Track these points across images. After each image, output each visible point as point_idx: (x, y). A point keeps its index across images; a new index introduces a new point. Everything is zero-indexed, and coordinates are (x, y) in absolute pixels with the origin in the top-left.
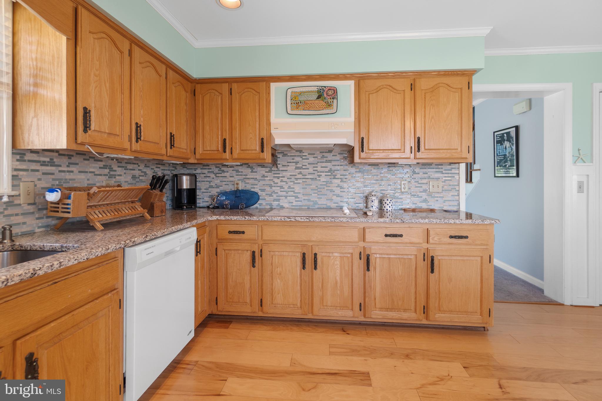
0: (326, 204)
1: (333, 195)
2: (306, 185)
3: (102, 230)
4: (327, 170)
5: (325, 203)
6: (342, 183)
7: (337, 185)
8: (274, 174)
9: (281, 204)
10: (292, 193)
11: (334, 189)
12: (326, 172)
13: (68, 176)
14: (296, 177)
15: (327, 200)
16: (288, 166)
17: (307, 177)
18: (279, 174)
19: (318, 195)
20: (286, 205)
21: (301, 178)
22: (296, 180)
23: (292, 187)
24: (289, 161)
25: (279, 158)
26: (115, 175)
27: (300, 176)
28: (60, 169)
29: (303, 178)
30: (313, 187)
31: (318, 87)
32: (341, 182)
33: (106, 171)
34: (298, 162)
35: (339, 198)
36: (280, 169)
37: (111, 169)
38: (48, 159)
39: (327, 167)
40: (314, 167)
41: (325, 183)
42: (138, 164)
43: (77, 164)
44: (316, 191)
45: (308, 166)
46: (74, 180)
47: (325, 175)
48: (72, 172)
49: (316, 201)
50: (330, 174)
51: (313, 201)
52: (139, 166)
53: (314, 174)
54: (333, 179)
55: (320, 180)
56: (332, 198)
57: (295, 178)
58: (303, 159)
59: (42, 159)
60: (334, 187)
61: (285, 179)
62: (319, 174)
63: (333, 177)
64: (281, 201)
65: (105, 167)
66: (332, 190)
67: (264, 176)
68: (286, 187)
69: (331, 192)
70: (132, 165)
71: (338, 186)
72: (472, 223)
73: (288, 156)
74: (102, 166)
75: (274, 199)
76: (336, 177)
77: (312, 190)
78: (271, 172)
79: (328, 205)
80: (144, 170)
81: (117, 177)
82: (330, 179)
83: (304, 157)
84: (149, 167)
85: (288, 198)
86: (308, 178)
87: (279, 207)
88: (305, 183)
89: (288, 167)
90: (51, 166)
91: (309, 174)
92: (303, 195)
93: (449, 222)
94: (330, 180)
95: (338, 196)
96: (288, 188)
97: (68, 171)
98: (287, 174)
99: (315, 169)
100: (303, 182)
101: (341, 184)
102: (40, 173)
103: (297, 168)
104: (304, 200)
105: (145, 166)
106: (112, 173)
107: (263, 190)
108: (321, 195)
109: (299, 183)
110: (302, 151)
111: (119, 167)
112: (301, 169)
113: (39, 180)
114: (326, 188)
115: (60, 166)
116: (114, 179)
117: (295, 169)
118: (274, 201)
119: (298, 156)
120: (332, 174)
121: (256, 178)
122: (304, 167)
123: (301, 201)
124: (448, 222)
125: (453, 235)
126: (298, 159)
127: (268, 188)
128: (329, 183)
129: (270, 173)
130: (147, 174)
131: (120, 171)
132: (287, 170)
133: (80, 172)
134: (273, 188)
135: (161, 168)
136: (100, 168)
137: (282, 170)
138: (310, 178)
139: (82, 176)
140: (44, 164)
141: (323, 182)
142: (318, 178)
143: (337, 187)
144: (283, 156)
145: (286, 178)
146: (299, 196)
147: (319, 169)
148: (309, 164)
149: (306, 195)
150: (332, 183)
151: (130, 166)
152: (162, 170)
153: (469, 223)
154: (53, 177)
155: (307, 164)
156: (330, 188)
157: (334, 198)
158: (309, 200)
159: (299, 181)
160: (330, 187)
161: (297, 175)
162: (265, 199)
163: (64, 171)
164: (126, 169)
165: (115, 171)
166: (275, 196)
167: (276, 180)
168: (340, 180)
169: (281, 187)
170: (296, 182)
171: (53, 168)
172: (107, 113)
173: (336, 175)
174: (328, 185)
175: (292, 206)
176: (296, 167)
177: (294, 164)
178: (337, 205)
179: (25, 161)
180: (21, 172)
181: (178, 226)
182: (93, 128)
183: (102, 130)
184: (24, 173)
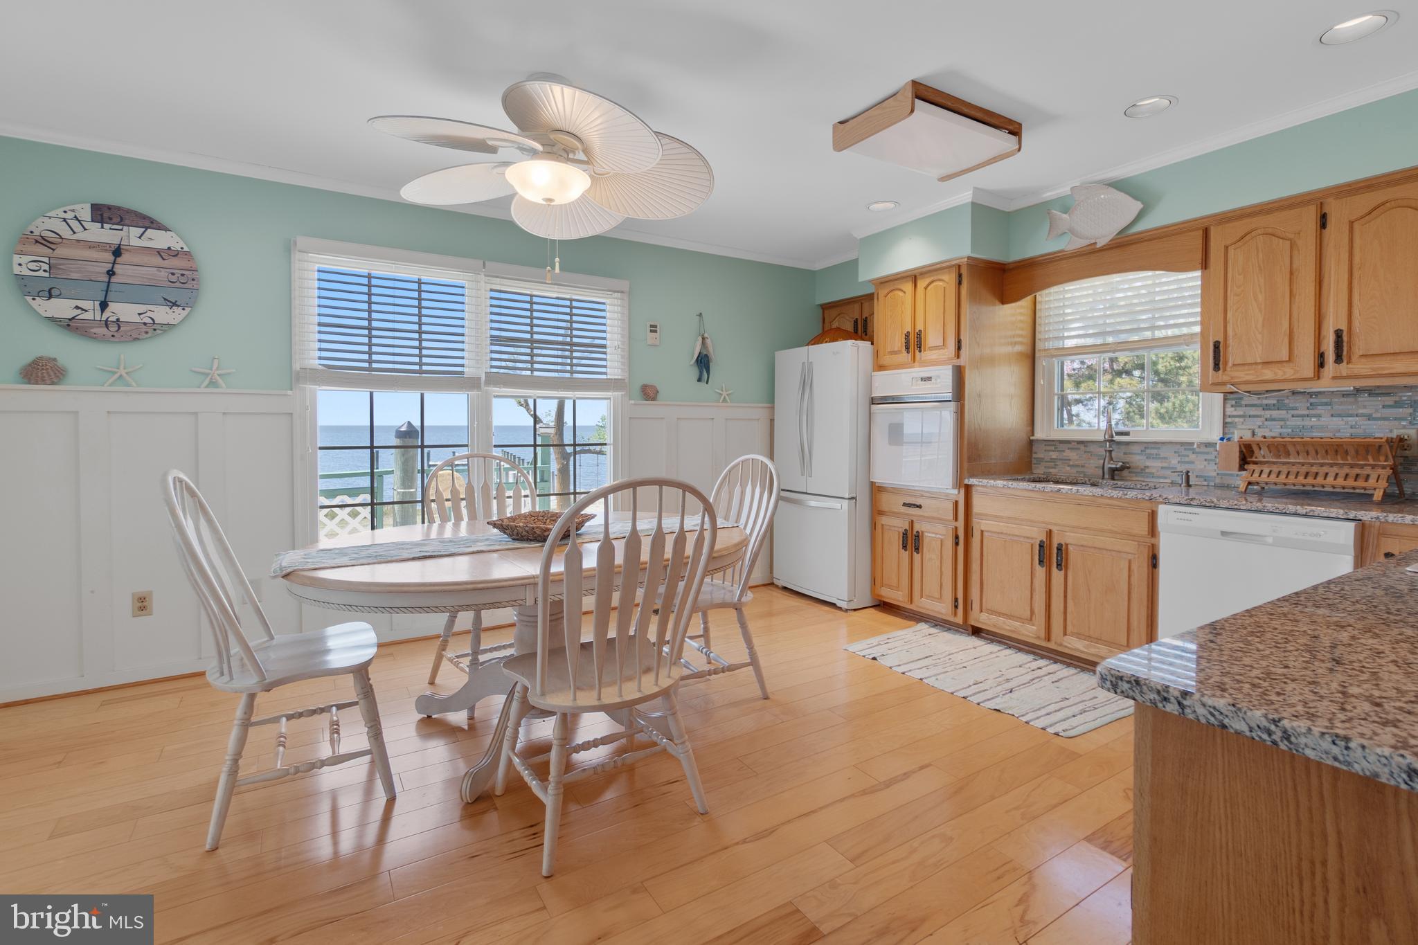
48: (1318, 415)
97: (1308, 416)
102: (1263, 419)
133: (1332, 415)
140: (1267, 407)
163: (1301, 416)
172: (1259, 336)
179: (1241, 406)
180: (1237, 420)
181: (1290, 506)
182: (1230, 364)
183: (1250, 360)
184: (1241, 420)
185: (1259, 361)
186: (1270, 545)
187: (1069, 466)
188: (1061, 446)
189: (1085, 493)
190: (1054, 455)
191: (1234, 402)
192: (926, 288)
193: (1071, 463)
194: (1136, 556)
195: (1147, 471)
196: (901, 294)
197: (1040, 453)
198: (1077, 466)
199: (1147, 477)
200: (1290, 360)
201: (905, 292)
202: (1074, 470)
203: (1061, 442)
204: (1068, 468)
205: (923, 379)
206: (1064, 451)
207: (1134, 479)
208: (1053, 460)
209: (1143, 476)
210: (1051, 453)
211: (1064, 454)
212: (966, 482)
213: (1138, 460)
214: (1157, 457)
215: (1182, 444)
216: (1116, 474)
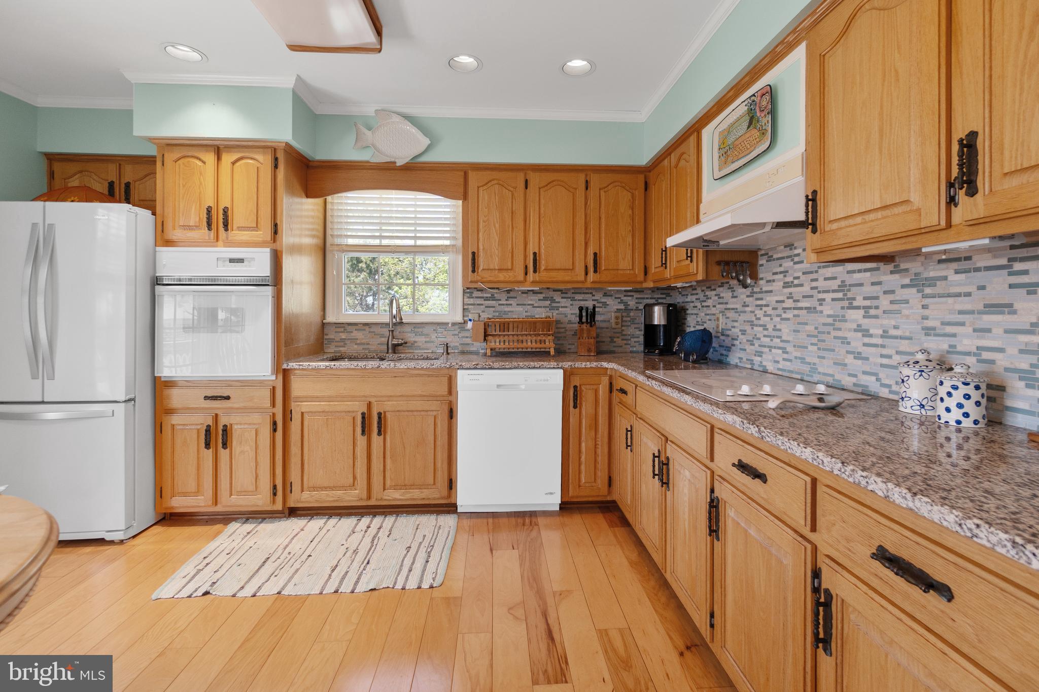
0: (833, 376)
1: (848, 352)
2: (799, 324)
4: (834, 284)
5: (830, 372)
6: (867, 321)
7: (855, 327)
8: (757, 299)
9: (764, 363)
10: (778, 340)
11: (850, 335)
12: (834, 291)
13: (507, 309)
14: (785, 305)
15: (835, 363)
16: (774, 281)
17: (800, 305)
18: (762, 299)
19: (819, 349)
20: (770, 367)
21: (790, 309)
22: (785, 312)
23: (778, 327)
24: (775, 271)
25: (762, 265)
26: (559, 307)
27: (789, 303)
28: (500, 302)
29: (794, 308)
30: (810, 328)
31: (746, 102)
32: (864, 317)
33: (548, 303)
34: (787, 272)
35: (860, 362)
36: (764, 289)
37: (553, 300)
38: (490, 295)
39: (835, 278)
40: (812, 280)
41: (830, 320)
42: (591, 293)
43: (515, 298)
44: (814, 340)
45: (803, 278)
46: (512, 312)
47: (833, 300)
48: (511, 305)
49: (814, 364)
50: (840, 295)
51: (809, 364)
52: (593, 296)
53: (812, 296)
54: (849, 308)
55: (821, 312)
56: (844, 359)
57: (784, 309)
58: (795, 263)
59: (485, 295)
60: (850, 330)
61: (769, 310)
62: (821, 296)
63: (846, 303)
64: (764, 356)
65: (545, 299)
66: (846, 338)
67: (745, 305)
68: (770, 327)
69: (843, 343)
70: (583, 295)
71: (859, 329)
72: (958, 529)
73: (774, 260)
74: (542, 298)
75: (756, 352)
76: (855, 304)
77: (808, 336)
78: (753, 296)
79: (837, 377)
80: (603, 300)
81: (560, 309)
82: (843, 308)
83: (796, 259)
84: (611, 296)
85: (774, 350)
86: (801, 308)
87: (761, 369)
88: (798, 320)
89: (774, 284)
90: (492, 300)
91: (804, 297)
92: (794, 346)
93: (870, 488)
94: (841, 312)
95: (858, 356)
96: (773, 330)
97: (506, 305)
98: (771, 299)
99: (814, 284)
100: (794, 316)
101: (866, 323)
102: (484, 306)
103: (787, 285)
104: (796, 358)
105: (604, 296)
106: (554, 305)
107: (744, 332)
108: (824, 350)
109: (788, 319)
110: (793, 245)
111: (562, 298)
112: (790, 287)
113: (483, 312)
114: (834, 333)
115: (500, 300)
116: (557, 312)
117: (784, 287)
118: (755, 355)
119: (788, 257)
120: (845, 295)
121: (737, 309)
122: (796, 282)
123: (790, 361)
124: (863, 483)
126: (787, 264)
127: (748, 328)
128: (839, 321)
129: (751, 298)
130: (608, 305)
131: (564, 302)
132: (771, 292)
133: (517, 305)
134: (755, 328)
135: (635, 296)
136: (539, 300)
137: (767, 292)
138: (806, 308)
139: (520, 309)
140: (487, 299)
141: (829, 316)
142: (819, 308)
143: (855, 330)
144: (767, 261)
145: (770, 308)
146: (790, 348)
147: (821, 284)
148: (804, 273)
149: (799, 347)
150: (846, 321)
151: (578, 297)
152: (636, 298)
153: (945, 524)
154: (494, 309)
155: (800, 274)
156: (839, 334)
157: (849, 359)
158: (802, 360)
159: (789, 315)
160: (840, 329)
161: (786, 300)
162: (745, 350)
163: (503, 305)
164: (573, 299)
165: (559, 302)
166: (757, 343)
167: (759, 313)
168: (862, 312)
169: (765, 327)
170: (784, 316)
171: (494, 302)
172: (497, 252)
173: (854, 299)
174: (838, 324)
175: (779, 369)
176: (784, 283)
177: (781, 276)
178: (854, 380)
179: (473, 298)
180: (470, 307)
182: (481, 268)
183: (492, 267)
184: (472, 307)
185: (497, 268)
186: (523, 390)
187: (356, 344)
188: (349, 328)
190: (343, 336)
191: (468, 295)
192: (234, 163)
193: (358, 342)
194: (441, 412)
195: (416, 345)
196: (199, 163)
197: (331, 334)
198: (363, 344)
199: (416, 349)
200: (511, 269)
201: (204, 163)
202: (361, 347)
203: (349, 324)
204: (356, 346)
205: (232, 261)
206: (352, 332)
207: (407, 351)
208: (342, 340)
209: (412, 349)
210: (341, 334)
211: (352, 334)
212: (285, 366)
213: (411, 337)
214: (422, 334)
215: (438, 324)
216: (396, 349)
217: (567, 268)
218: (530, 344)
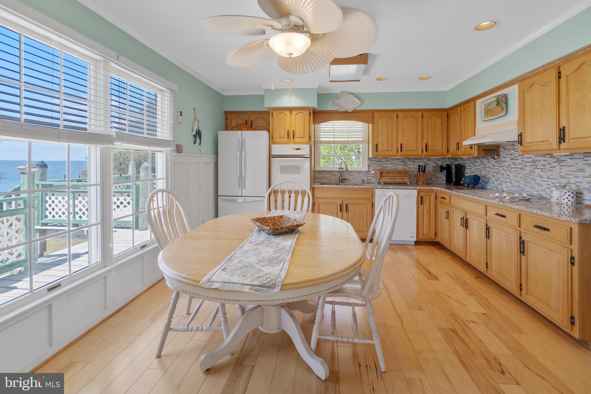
1: (535, 183)
2: (517, 173)
3: (383, 184)
4: (530, 160)
5: (529, 190)
6: (542, 173)
7: (538, 175)
8: (499, 164)
9: (503, 188)
10: (509, 179)
11: (536, 178)
12: (530, 162)
13: (386, 165)
14: (511, 167)
15: (531, 187)
16: (507, 157)
17: (517, 167)
18: (501, 164)
19: (525, 182)
20: (505, 189)
21: (513, 168)
22: (511, 169)
23: (509, 174)
24: (507, 154)
25: (502, 151)
26: (408, 165)
27: (513, 166)
28: (383, 163)
29: (515, 168)
30: (522, 175)
31: (496, 97)
32: (541, 172)
33: (403, 163)
34: (512, 154)
35: (539, 187)
36: (502, 160)
37: (405, 162)
38: (379, 160)
39: (531, 158)
40: (522, 158)
41: (529, 173)
42: (422, 159)
43: (389, 161)
44: (523, 179)
45: (518, 157)
46: (388, 167)
47: (530, 165)
48: (387, 164)
49: (523, 188)
50: (532, 164)
51: (521, 188)
52: (423, 160)
53: (522, 164)
54: (536, 168)
55: (526, 169)
56: (534, 186)
57: (511, 168)
58: (515, 151)
59: (377, 160)
60: (536, 176)
61: (505, 168)
62: (526, 164)
63: (535, 167)
64: (503, 185)
65: (402, 162)
66: (535, 179)
67: (494, 166)
68: (505, 174)
69: (534, 180)
70: (418, 160)
71: (539, 176)
72: (550, 216)
73: (507, 149)
74: (401, 161)
75: (499, 184)
76: (538, 167)
77: (521, 178)
78: (497, 162)
79: (531, 191)
80: (427, 162)
81: (409, 166)
82: (533, 168)
83: (516, 150)
84: (430, 160)
85: (506, 183)
86: (518, 168)
88: (517, 172)
89: (507, 158)
90: (380, 162)
91: (519, 164)
92: (515, 182)
93: (533, 212)
94: (533, 170)
95: (539, 185)
96: (507, 175)
97: (386, 164)
98: (506, 164)
99: (523, 159)
100: (515, 171)
101: (542, 174)
102: (376, 165)
103: (512, 159)
104: (516, 186)
105: (427, 160)
106: (406, 164)
107: (493, 176)
108: (527, 183)
109: (513, 172)
111: (409, 161)
112: (513, 160)
113: (376, 167)
114: (530, 177)
115: (383, 162)
116: (407, 167)
117: (511, 160)
118: (499, 185)
120: (534, 164)
121: (490, 167)
122: (516, 158)
123: (514, 187)
124: (531, 211)
125: (538, 225)
126: (512, 151)
127: (495, 175)
128: (532, 173)
129: (497, 163)
130: (429, 164)
131: (410, 163)
132: (505, 161)
133: (390, 164)
134: (499, 175)
135: (441, 161)
136: (400, 162)
137: (503, 161)
138: (520, 168)
139: (391, 165)
140: (377, 162)
141: (528, 171)
142: (525, 168)
143: (538, 176)
144: (504, 150)
145: (505, 167)
146: (513, 182)
147: (525, 159)
148: (519, 155)
149: (517, 182)
150: (535, 173)
151: (416, 161)
152: (442, 161)
153: (548, 215)
154: (380, 166)
155: (517, 156)
156: (532, 177)
157: (536, 186)
158: (519, 187)
159: (513, 170)
160: (532, 176)
161: (512, 165)
162: (494, 183)
163: (384, 164)
164: (414, 162)
165: (408, 163)
166: (499, 181)
167: (500, 169)
168: (540, 170)
169: (503, 174)
170: (511, 170)
171: (381, 163)
172: (386, 143)
173: (538, 165)
174: (532, 174)
175: (509, 190)
176: (511, 158)
177: (510, 156)
179: (372, 161)
180: (371, 165)
181: (404, 187)
182: (379, 150)
183: (384, 150)
184: (372, 165)
185: (386, 150)
186: (401, 197)
187: (326, 179)
188: (323, 173)
189: (355, 187)
190: (321, 176)
191: (370, 160)
192: (296, 115)
193: (327, 178)
194: (368, 205)
195: (349, 179)
196: (283, 115)
197: (317, 175)
198: (328, 179)
199: (349, 181)
200: (391, 150)
201: (285, 115)
202: (328, 180)
203: (324, 171)
204: (326, 180)
205: (296, 149)
206: (324, 174)
207: (346, 182)
208: (321, 177)
209: (348, 181)
210: (320, 175)
211: (325, 175)
212: (313, 186)
213: (347, 176)
214: (352, 175)
215: (358, 171)
216: (342, 181)
217: (414, 150)
218: (398, 180)
